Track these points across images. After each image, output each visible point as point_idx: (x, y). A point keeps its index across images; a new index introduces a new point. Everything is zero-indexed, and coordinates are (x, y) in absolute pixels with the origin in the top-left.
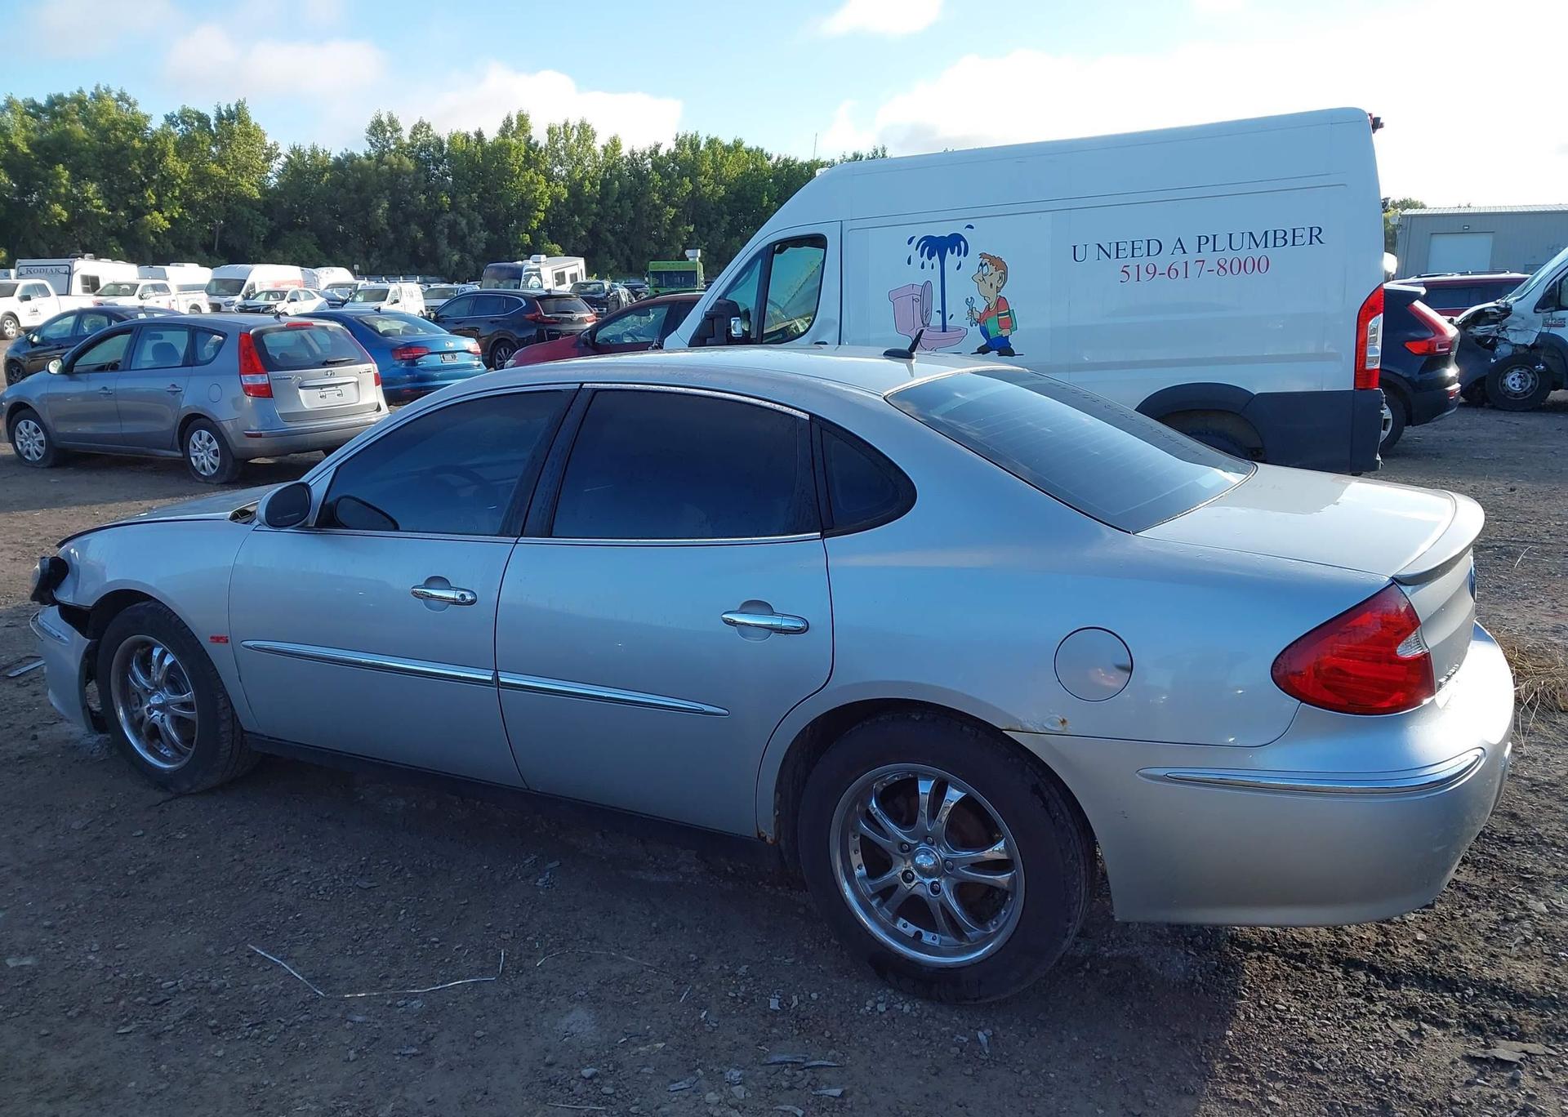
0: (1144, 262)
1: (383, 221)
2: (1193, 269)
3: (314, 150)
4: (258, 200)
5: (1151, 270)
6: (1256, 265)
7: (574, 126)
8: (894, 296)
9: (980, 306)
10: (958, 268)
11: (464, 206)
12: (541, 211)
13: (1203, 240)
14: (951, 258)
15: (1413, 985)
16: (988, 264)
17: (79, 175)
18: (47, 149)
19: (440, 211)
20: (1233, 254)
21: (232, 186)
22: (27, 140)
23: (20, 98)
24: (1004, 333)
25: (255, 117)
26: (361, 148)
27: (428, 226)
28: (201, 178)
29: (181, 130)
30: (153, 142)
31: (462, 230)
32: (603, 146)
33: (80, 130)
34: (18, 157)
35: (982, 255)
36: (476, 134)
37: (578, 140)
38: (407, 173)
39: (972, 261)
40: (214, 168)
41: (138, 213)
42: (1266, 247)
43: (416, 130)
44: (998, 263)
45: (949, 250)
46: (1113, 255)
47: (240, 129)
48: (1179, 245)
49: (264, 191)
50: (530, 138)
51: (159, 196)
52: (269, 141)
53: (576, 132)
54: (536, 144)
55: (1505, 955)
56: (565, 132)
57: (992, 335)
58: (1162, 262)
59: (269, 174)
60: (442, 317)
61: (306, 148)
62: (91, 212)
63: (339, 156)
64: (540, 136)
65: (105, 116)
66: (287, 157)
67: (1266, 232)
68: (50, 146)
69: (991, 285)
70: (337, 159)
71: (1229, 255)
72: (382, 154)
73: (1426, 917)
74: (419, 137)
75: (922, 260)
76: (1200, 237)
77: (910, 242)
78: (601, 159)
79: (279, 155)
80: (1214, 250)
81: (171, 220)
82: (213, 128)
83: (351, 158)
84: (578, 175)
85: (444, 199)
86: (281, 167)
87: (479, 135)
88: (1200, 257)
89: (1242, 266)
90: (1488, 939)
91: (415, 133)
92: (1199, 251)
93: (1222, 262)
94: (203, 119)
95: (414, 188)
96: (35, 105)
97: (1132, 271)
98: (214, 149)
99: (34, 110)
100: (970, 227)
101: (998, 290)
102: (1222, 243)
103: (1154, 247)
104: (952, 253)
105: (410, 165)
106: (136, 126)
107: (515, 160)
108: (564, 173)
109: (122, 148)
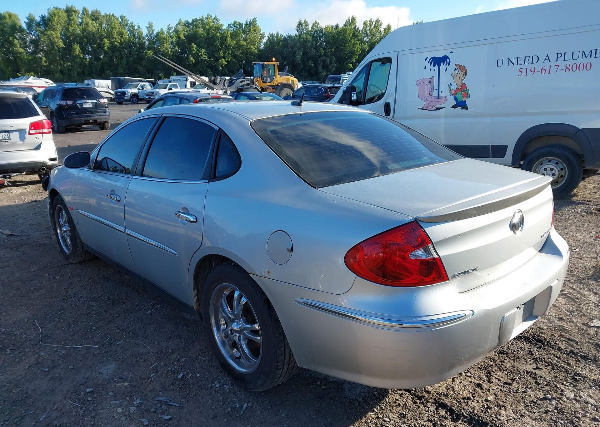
0: (530, 66)
1: (299, 60)
2: (553, 69)
3: (277, 34)
4: (257, 54)
5: (533, 70)
6: (585, 67)
7: (373, 21)
8: (418, 83)
9: (454, 87)
10: (445, 71)
11: (329, 53)
12: (357, 55)
13: (559, 55)
14: (443, 67)
15: (465, 422)
16: (459, 69)
17: (199, 46)
18: (190, 37)
19: (320, 56)
20: (574, 62)
21: (249, 49)
22: (184, 34)
23: (183, 20)
24: (464, 99)
25: (258, 23)
26: (294, 32)
27: (315, 62)
28: (238, 46)
29: (233, 29)
30: (223, 34)
31: (327, 63)
32: (384, 29)
33: (200, 30)
34: (181, 40)
35: (456, 65)
36: (336, 26)
37: (374, 27)
38: (309, 41)
39: (452, 67)
40: (242, 42)
41: (217, 59)
42: (591, 58)
43: (314, 25)
44: (463, 69)
45: (442, 63)
46: (515, 63)
47: (253, 28)
48: (547, 58)
49: (259, 50)
50: (356, 26)
51: (224, 53)
52: (262, 32)
53: (374, 23)
54: (358, 29)
55: (529, 416)
56: (370, 24)
57: (459, 100)
58: (538, 67)
59: (261, 44)
60: (295, 95)
61: (275, 33)
62: (203, 59)
63: (286, 36)
64: (360, 26)
65: (209, 25)
66: (268, 37)
67: (591, 51)
68: (191, 36)
69: (459, 78)
70: (285, 37)
71: (572, 62)
72: (301, 34)
73: (502, 389)
74: (314, 27)
75: (430, 67)
76: (557, 54)
77: (426, 60)
78: (383, 34)
79: (265, 37)
80: (564, 60)
81: (228, 62)
82: (244, 28)
83: (290, 37)
84: (373, 41)
85: (322, 51)
86: (266, 41)
87: (337, 26)
88: (557, 63)
89: (578, 67)
90: (527, 406)
91: (313, 26)
92: (557, 61)
93: (568, 66)
94: (241, 25)
95: (311, 47)
96: (188, 22)
97: (524, 71)
98: (243, 36)
99: (187, 24)
100: (452, 52)
101: (462, 80)
102: (569, 56)
103: (535, 59)
104: (443, 64)
105: (310, 38)
106: (218, 29)
107: (349, 35)
108: (368, 40)
109: (213, 36)
